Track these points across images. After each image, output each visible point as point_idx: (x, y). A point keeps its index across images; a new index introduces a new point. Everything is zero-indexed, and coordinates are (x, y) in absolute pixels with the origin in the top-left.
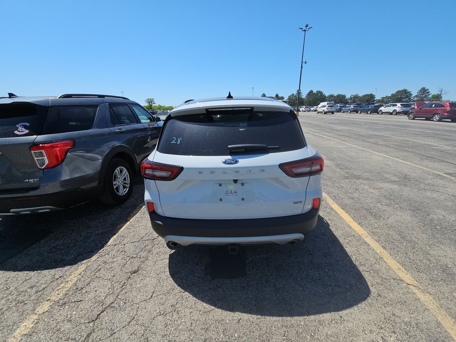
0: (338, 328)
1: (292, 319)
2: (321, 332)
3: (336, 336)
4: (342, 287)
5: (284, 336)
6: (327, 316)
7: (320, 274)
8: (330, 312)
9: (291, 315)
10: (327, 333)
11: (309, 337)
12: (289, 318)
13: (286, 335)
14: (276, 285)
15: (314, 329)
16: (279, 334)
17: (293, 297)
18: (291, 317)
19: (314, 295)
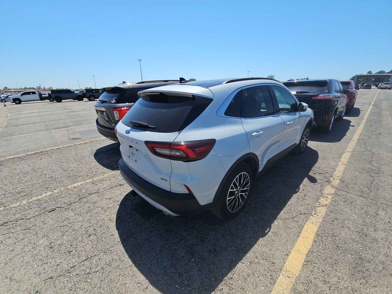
0: (134, 289)
1: (127, 258)
2: (126, 280)
3: (126, 290)
4: (181, 278)
5: (113, 260)
6: (141, 278)
7: (184, 257)
8: (147, 279)
9: (130, 257)
10: (127, 284)
11: (118, 273)
12: (127, 256)
13: (113, 261)
14: (151, 237)
15: (126, 274)
16: (113, 257)
17: (147, 251)
18: (129, 257)
19: (158, 262)
